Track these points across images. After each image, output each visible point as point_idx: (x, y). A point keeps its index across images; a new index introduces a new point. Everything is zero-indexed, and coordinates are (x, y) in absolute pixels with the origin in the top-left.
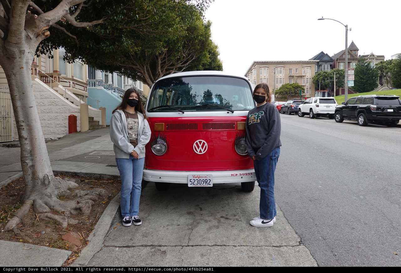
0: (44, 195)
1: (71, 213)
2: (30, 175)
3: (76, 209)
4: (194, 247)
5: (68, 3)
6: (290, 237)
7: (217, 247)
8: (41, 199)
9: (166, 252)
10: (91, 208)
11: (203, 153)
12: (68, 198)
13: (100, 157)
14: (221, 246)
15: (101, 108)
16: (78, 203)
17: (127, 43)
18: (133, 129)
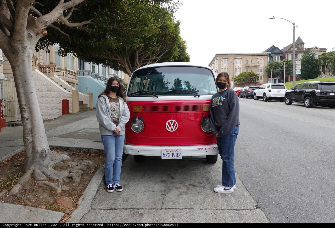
0: (42, 166)
1: (64, 181)
2: (30, 149)
3: (68, 178)
4: (167, 210)
5: (62, 7)
6: (248, 202)
7: (186, 210)
8: (39, 169)
9: (143, 214)
10: (80, 177)
11: (174, 131)
12: (62, 169)
13: (88, 134)
14: (189, 209)
15: (89, 94)
16: (70, 172)
17: (110, 39)
18: (116, 111)
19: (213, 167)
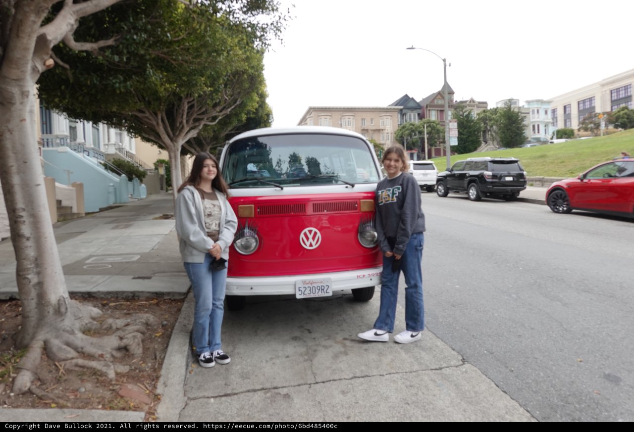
0: (61, 332)
1: (113, 356)
2: (33, 299)
3: (119, 349)
4: (328, 384)
5: (74, 12)
6: (447, 356)
7: (359, 379)
8: (57, 337)
9: (289, 396)
10: (141, 345)
11: (314, 247)
12: (99, 333)
13: (110, 266)
14: (363, 377)
15: (74, 185)
16: (121, 338)
17: (155, 77)
18: (213, 216)
19: (368, 307)
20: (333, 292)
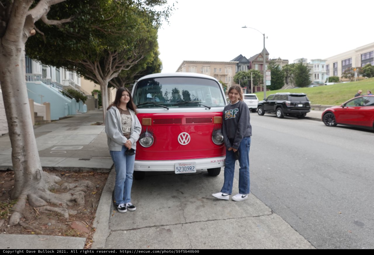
0: (37, 190)
1: (67, 205)
2: (21, 170)
3: (71, 201)
4: (193, 224)
5: (48, 2)
7: (211, 221)
8: (35, 193)
9: (170, 230)
10: (84, 199)
11: (186, 144)
12: (59, 191)
13: (66, 152)
14: (213, 220)
15: (44, 104)
16: (72, 195)
17: (95, 42)
18: (127, 124)
20: (197, 170)
